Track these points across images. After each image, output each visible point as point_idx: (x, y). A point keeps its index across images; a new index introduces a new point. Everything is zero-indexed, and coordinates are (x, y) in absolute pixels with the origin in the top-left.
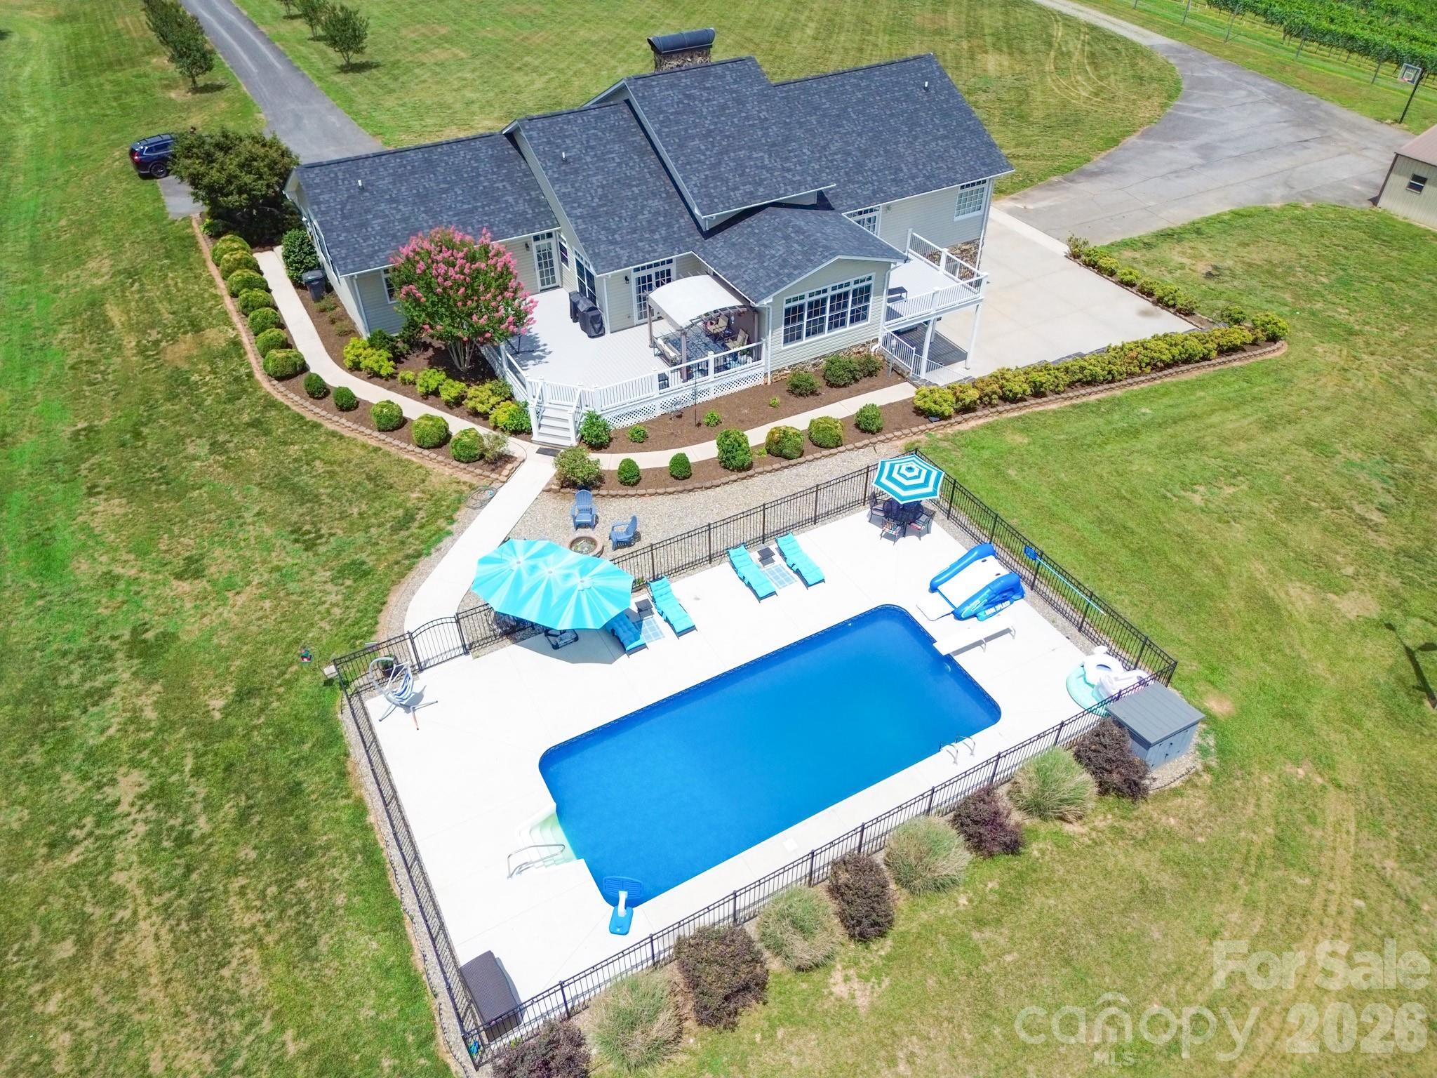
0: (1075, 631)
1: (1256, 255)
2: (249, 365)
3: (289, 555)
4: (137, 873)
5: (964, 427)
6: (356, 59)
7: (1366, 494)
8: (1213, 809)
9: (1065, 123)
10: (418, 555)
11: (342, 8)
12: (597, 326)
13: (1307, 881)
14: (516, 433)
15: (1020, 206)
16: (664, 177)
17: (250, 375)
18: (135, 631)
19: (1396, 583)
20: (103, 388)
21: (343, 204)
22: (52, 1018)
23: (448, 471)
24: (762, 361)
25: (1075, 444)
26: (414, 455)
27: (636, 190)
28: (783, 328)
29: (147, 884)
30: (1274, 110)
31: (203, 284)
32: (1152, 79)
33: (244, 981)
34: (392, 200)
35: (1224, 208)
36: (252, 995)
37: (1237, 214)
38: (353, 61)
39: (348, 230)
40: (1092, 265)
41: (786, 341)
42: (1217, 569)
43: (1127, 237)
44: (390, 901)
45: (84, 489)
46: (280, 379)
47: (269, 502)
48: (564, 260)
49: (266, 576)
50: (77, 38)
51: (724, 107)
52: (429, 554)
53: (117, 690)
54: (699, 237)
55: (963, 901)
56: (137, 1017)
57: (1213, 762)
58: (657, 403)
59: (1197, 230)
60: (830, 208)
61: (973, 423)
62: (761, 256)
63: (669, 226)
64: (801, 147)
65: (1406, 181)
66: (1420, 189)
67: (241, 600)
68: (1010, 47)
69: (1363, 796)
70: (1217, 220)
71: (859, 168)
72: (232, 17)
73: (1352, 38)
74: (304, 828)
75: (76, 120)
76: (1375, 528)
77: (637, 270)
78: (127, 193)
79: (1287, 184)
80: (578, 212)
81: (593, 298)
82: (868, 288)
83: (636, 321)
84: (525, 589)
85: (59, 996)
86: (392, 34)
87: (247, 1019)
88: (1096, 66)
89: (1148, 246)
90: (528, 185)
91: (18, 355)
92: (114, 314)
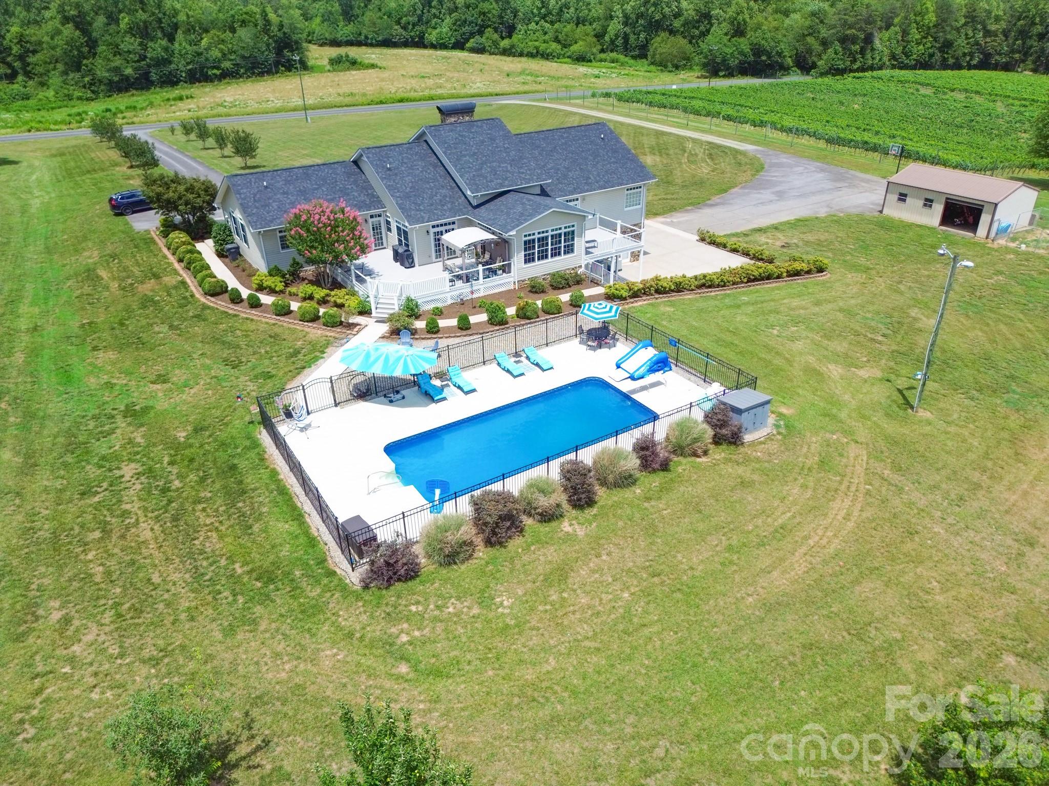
0: (702, 382)
1: (810, 237)
2: (192, 292)
3: (221, 371)
4: (137, 505)
5: (635, 305)
6: (250, 162)
7: (874, 330)
8: (782, 448)
9: (695, 184)
10: (304, 368)
11: (243, 131)
12: (410, 261)
13: (838, 478)
14: (361, 313)
15: (668, 220)
16: (449, 178)
17: (192, 296)
18: (127, 406)
19: (892, 364)
20: (99, 305)
21: (255, 195)
22: (91, 561)
23: (319, 332)
24: (512, 274)
25: (701, 311)
26: (300, 326)
27: (432, 185)
28: (523, 253)
29: (145, 509)
30: (821, 175)
31: (159, 258)
32: (746, 164)
33: (207, 545)
34: (284, 193)
35: (791, 218)
36: (213, 551)
37: (799, 220)
38: (249, 164)
39: (257, 208)
40: (713, 243)
41: (525, 262)
42: (786, 359)
43: (733, 232)
44: (294, 508)
45: (90, 348)
46: (212, 295)
47: (207, 349)
48: (389, 230)
49: (208, 381)
50: (66, 162)
51: (483, 142)
52: (310, 367)
53: (118, 431)
54: (470, 208)
55: (638, 491)
56: (143, 561)
57: (783, 431)
58: (449, 295)
59: (776, 228)
60: (548, 196)
61: (640, 303)
62: (508, 214)
63: (453, 203)
64: (529, 161)
65: (896, 197)
66: (904, 201)
67: (192, 391)
68: (660, 152)
69: (871, 446)
70: (788, 223)
71: (565, 176)
72: (166, 149)
73: (866, 143)
74: (241, 482)
75: (69, 195)
76: (880, 343)
77: (433, 227)
78: (105, 222)
79: (828, 206)
80: (398, 194)
81: (407, 245)
82: (573, 232)
83: (434, 260)
84: (372, 359)
85: (94, 553)
86: (272, 154)
87: (211, 560)
88: (712, 159)
89: (746, 235)
90: (367, 187)
91: (42, 293)
92: (103, 273)
